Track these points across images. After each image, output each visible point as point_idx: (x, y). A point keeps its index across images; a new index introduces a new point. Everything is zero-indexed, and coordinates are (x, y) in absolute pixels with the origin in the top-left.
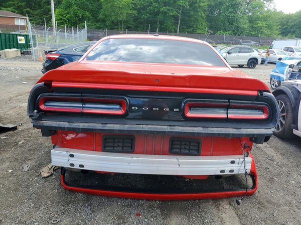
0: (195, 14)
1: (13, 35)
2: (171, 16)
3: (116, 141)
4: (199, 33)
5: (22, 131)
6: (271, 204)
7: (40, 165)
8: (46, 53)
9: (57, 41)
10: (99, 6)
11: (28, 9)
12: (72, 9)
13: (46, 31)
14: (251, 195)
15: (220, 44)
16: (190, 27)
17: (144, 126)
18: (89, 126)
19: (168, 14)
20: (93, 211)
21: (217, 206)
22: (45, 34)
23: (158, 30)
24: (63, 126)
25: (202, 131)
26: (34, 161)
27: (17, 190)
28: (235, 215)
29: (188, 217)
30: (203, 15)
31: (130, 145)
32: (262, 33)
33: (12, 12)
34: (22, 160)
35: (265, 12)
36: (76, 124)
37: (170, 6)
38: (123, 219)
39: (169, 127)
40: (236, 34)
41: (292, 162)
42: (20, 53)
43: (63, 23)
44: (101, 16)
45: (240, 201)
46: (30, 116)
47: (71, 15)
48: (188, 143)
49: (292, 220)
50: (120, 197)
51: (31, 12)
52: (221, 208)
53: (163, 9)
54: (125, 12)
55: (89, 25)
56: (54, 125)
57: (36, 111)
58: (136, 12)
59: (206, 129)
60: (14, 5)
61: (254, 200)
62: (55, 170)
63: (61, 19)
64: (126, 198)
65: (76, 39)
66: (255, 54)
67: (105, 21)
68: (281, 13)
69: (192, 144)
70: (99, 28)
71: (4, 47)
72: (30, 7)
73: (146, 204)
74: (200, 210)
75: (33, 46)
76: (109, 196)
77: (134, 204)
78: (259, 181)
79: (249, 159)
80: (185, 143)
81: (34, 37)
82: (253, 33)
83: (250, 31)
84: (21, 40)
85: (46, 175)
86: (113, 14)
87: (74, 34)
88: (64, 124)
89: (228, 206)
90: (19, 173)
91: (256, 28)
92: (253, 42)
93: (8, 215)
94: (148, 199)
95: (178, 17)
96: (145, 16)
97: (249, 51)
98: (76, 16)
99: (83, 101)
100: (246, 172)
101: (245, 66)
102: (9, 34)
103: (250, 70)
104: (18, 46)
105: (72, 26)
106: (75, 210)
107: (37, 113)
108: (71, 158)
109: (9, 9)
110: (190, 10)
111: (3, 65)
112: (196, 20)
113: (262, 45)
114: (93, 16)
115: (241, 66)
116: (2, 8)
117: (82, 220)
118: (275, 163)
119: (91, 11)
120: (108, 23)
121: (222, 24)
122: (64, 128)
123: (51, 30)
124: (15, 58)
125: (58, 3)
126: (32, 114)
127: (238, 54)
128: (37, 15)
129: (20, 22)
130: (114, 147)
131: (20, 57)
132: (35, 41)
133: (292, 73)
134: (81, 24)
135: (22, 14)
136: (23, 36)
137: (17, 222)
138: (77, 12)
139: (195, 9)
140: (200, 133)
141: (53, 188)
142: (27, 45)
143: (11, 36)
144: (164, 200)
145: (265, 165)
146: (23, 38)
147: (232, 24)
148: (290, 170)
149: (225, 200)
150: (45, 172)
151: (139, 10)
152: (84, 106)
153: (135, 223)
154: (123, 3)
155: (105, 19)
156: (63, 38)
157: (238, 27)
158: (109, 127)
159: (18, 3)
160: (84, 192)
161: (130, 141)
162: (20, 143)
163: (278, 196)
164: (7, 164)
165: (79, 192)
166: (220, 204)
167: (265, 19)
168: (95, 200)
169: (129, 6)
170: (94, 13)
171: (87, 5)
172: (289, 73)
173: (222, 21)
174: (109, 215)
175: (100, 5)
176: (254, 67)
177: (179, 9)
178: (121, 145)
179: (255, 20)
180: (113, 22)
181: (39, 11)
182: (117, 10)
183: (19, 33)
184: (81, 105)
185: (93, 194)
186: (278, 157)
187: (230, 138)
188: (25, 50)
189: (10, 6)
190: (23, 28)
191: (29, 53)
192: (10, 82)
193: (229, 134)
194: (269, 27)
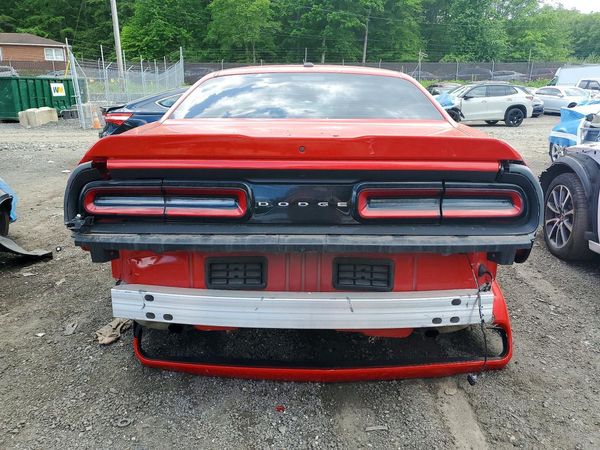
0: (396, 23)
1: (42, 80)
2: (349, 28)
3: (231, 267)
4: (405, 61)
5: (62, 260)
6: (539, 384)
7: (96, 323)
8: (105, 112)
9: (127, 90)
10: (206, 15)
11: (69, 29)
12: (153, 24)
13: (106, 71)
14: (500, 369)
15: (450, 79)
16: (387, 49)
17: (282, 237)
18: (178, 240)
19: (342, 26)
20: (195, 404)
21: (433, 391)
22: (102, 76)
23: (323, 58)
24: (129, 242)
25: (391, 241)
26: (84, 315)
27: (53, 368)
28: (468, 407)
29: (376, 412)
30: (414, 23)
31: (258, 275)
32: (535, 53)
33: (38, 35)
34: (62, 315)
35: (541, 10)
36: (155, 237)
37: (345, 9)
38: (252, 417)
39: (328, 237)
40: (480, 58)
41: (587, 306)
42: (56, 115)
43: (136, 52)
44: (210, 36)
45: (475, 377)
46: (69, 226)
47: (153, 36)
48: (369, 269)
49: (580, 414)
50: (246, 377)
51: (75, 33)
52: (440, 394)
53: (333, 15)
54: (257, 25)
55: (188, 55)
56: (113, 241)
57: (79, 215)
58: (279, 23)
59: (401, 238)
60: (41, 21)
61: (507, 378)
62: (125, 331)
63: (134, 46)
64: (257, 378)
65: (162, 82)
66: (520, 98)
67: (219, 46)
68: (575, 12)
69: (375, 269)
70: (208, 59)
71: (25, 105)
72: (72, 24)
73: (296, 389)
74: (400, 399)
75: (79, 99)
76: (225, 377)
77: (273, 389)
78: (518, 343)
79: (488, 297)
80: (362, 267)
81: (82, 83)
82: (517, 55)
83: (511, 52)
84: (57, 90)
85: (107, 340)
86: (233, 31)
87: (160, 73)
88: (133, 238)
89: (455, 391)
90: (57, 338)
91: (521, 44)
92: (516, 74)
93: (36, 413)
94: (300, 380)
95: (363, 29)
96: (298, 33)
97: (507, 91)
98: (162, 37)
99: (166, 194)
100: (483, 321)
101: (498, 123)
102: (34, 80)
103: (511, 129)
104: (52, 102)
105: (155, 57)
106: (161, 402)
107: (82, 219)
108: (148, 303)
109: (31, 29)
110: (386, 15)
111: (25, 140)
112: (400, 33)
113: (534, 79)
114: (195, 36)
115: (491, 123)
116: (19, 29)
117: (174, 419)
118: (552, 307)
119: (191, 27)
120: (224, 49)
121: (452, 40)
122: (132, 245)
123: (115, 68)
124: (48, 126)
125: (126, 14)
126: (73, 221)
127: (487, 99)
128: (86, 40)
129: (54, 55)
130: (228, 280)
131: (57, 124)
132: (85, 91)
133: (589, 131)
134: (173, 54)
135: (59, 38)
136: (61, 81)
137: (53, 426)
138: (163, 31)
139: (396, 13)
140: (388, 247)
141: (120, 364)
142: (70, 99)
143: (38, 83)
144: (330, 381)
145: (531, 313)
146: (61, 86)
147: (473, 39)
148: (582, 321)
149: (450, 379)
150: (105, 335)
151: (285, 21)
152: (168, 202)
153: (274, 424)
154: (253, 7)
155: (219, 42)
156: (139, 81)
157: (484, 44)
158: (215, 241)
159: (49, 18)
160: (178, 370)
161: (259, 267)
162: (58, 283)
163: (555, 369)
164: (35, 322)
165: (169, 369)
166: (439, 388)
167: (542, 24)
168: (199, 385)
169: (265, 14)
170: (198, 32)
171: (184, 15)
172: (584, 131)
173: (453, 35)
174: (225, 411)
175: (209, 15)
176: (519, 123)
177: (365, 15)
178: (241, 274)
179: (520, 29)
180: (234, 47)
181: (90, 31)
182: (242, 22)
183: (53, 77)
184: (163, 202)
185: (196, 373)
186: (558, 297)
187: (447, 255)
188: (66, 109)
189: (33, 24)
190: (60, 66)
191: (73, 115)
192: (38, 171)
193: (445, 247)
194: (550, 42)
